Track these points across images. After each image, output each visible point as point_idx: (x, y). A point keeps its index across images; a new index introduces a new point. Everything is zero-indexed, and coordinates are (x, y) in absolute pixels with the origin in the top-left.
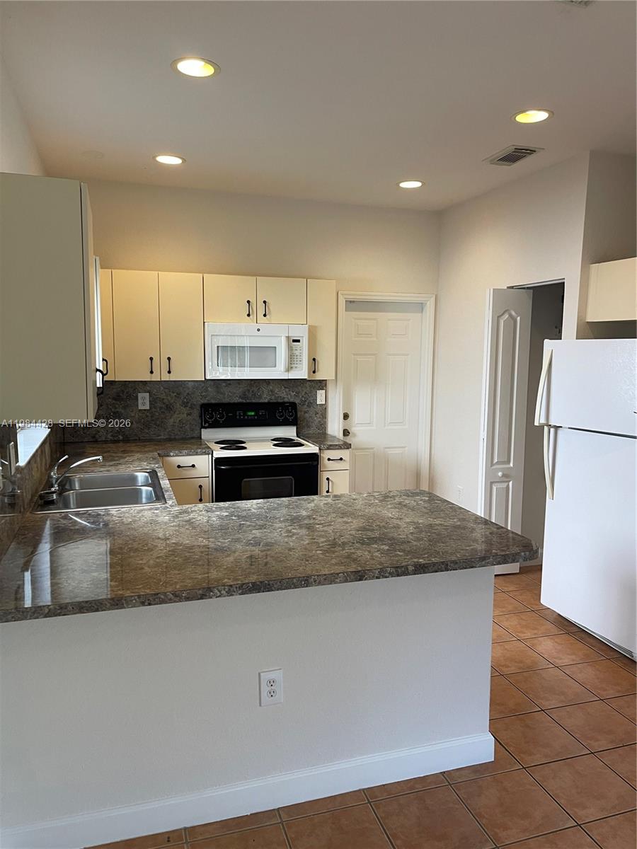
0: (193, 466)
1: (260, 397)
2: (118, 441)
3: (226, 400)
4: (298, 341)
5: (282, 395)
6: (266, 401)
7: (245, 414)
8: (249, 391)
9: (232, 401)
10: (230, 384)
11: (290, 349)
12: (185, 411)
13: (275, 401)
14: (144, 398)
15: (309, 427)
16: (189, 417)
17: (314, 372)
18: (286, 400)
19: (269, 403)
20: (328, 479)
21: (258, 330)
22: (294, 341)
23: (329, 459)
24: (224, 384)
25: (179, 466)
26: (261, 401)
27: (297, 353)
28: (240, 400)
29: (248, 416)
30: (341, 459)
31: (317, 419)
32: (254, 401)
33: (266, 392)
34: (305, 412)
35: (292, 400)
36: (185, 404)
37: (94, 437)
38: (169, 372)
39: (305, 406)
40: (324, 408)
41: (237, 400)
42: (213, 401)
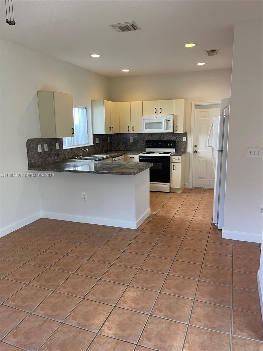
0: (134, 158)
1: (164, 139)
2: (125, 150)
3: (153, 140)
4: (170, 120)
5: (172, 138)
6: (166, 140)
7: (158, 144)
8: (161, 137)
9: (156, 140)
10: (155, 135)
11: (167, 123)
12: (142, 142)
13: (169, 140)
14: (131, 139)
15: (180, 149)
16: (143, 145)
17: (176, 130)
18: (173, 140)
19: (167, 141)
20: (174, 165)
21: (157, 117)
22: (168, 120)
23: (174, 159)
24: (153, 135)
25: (130, 157)
26: (165, 140)
27: (169, 124)
28: (158, 140)
29: (159, 145)
30: (178, 159)
31: (183, 147)
32: (162, 140)
33: (166, 137)
34: (179, 144)
35: (174, 140)
36: (142, 141)
37: (119, 149)
38: (133, 131)
39: (179, 142)
40: (186, 143)
41: (157, 140)
42: (150, 140)
